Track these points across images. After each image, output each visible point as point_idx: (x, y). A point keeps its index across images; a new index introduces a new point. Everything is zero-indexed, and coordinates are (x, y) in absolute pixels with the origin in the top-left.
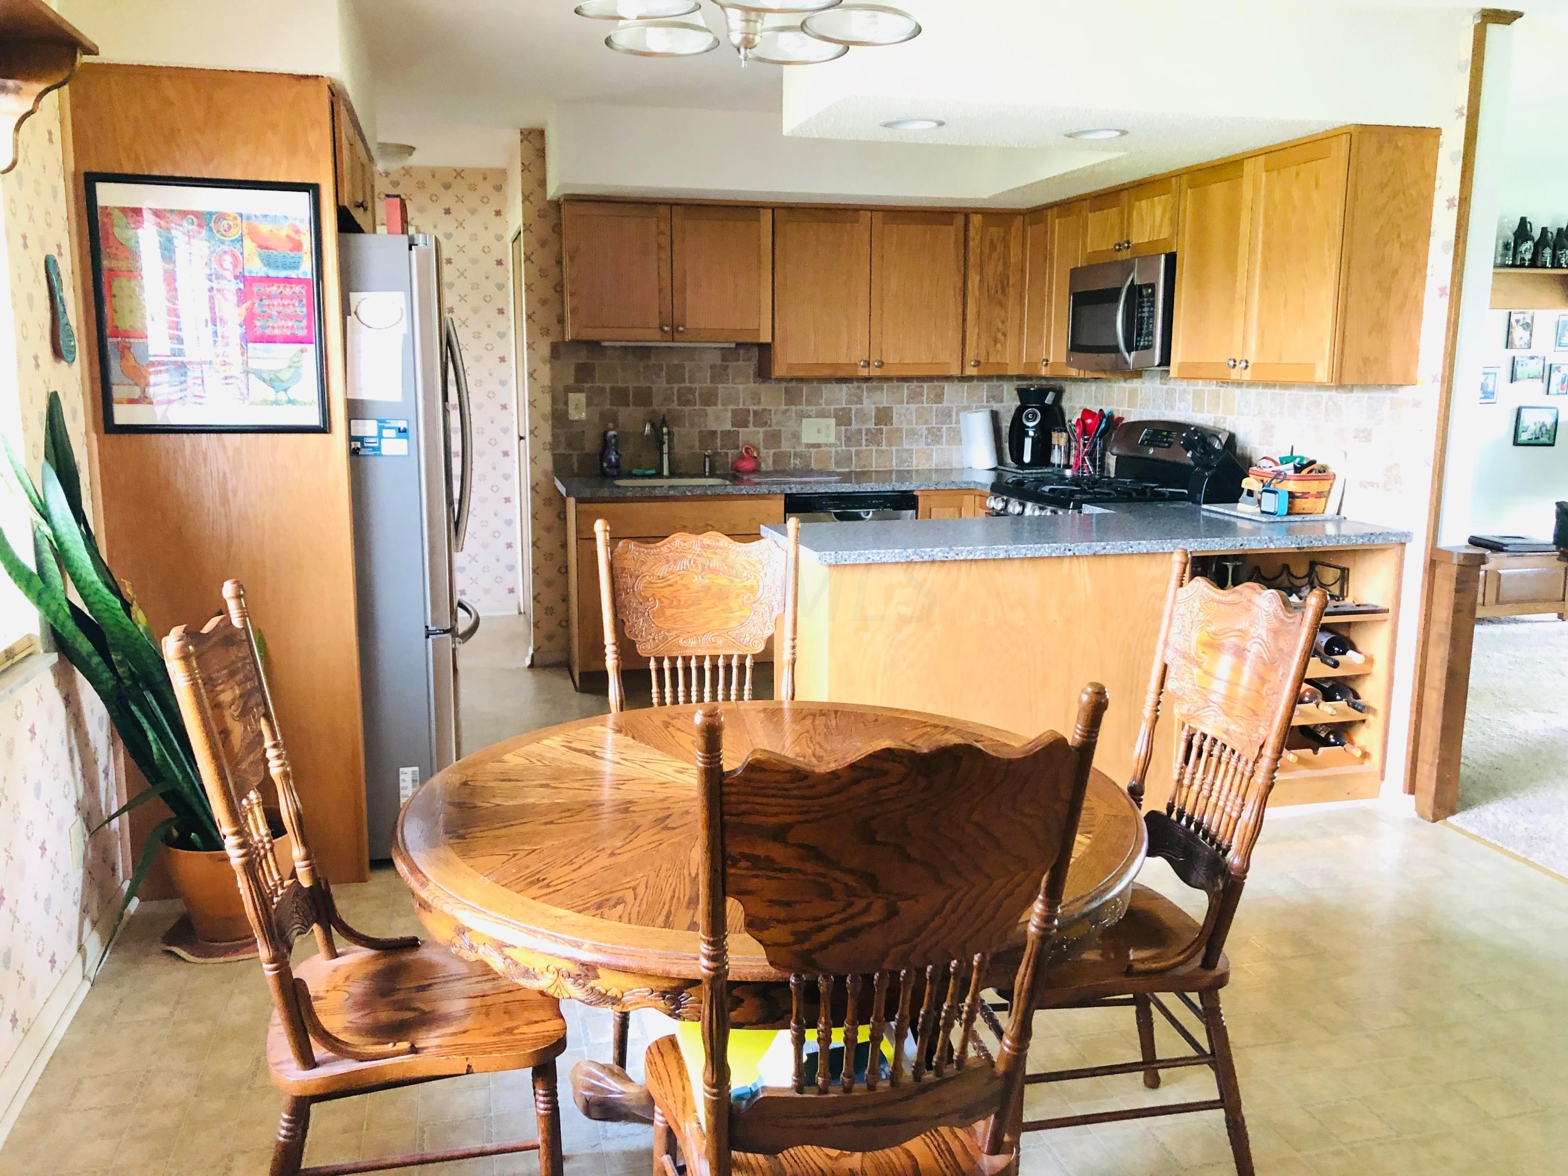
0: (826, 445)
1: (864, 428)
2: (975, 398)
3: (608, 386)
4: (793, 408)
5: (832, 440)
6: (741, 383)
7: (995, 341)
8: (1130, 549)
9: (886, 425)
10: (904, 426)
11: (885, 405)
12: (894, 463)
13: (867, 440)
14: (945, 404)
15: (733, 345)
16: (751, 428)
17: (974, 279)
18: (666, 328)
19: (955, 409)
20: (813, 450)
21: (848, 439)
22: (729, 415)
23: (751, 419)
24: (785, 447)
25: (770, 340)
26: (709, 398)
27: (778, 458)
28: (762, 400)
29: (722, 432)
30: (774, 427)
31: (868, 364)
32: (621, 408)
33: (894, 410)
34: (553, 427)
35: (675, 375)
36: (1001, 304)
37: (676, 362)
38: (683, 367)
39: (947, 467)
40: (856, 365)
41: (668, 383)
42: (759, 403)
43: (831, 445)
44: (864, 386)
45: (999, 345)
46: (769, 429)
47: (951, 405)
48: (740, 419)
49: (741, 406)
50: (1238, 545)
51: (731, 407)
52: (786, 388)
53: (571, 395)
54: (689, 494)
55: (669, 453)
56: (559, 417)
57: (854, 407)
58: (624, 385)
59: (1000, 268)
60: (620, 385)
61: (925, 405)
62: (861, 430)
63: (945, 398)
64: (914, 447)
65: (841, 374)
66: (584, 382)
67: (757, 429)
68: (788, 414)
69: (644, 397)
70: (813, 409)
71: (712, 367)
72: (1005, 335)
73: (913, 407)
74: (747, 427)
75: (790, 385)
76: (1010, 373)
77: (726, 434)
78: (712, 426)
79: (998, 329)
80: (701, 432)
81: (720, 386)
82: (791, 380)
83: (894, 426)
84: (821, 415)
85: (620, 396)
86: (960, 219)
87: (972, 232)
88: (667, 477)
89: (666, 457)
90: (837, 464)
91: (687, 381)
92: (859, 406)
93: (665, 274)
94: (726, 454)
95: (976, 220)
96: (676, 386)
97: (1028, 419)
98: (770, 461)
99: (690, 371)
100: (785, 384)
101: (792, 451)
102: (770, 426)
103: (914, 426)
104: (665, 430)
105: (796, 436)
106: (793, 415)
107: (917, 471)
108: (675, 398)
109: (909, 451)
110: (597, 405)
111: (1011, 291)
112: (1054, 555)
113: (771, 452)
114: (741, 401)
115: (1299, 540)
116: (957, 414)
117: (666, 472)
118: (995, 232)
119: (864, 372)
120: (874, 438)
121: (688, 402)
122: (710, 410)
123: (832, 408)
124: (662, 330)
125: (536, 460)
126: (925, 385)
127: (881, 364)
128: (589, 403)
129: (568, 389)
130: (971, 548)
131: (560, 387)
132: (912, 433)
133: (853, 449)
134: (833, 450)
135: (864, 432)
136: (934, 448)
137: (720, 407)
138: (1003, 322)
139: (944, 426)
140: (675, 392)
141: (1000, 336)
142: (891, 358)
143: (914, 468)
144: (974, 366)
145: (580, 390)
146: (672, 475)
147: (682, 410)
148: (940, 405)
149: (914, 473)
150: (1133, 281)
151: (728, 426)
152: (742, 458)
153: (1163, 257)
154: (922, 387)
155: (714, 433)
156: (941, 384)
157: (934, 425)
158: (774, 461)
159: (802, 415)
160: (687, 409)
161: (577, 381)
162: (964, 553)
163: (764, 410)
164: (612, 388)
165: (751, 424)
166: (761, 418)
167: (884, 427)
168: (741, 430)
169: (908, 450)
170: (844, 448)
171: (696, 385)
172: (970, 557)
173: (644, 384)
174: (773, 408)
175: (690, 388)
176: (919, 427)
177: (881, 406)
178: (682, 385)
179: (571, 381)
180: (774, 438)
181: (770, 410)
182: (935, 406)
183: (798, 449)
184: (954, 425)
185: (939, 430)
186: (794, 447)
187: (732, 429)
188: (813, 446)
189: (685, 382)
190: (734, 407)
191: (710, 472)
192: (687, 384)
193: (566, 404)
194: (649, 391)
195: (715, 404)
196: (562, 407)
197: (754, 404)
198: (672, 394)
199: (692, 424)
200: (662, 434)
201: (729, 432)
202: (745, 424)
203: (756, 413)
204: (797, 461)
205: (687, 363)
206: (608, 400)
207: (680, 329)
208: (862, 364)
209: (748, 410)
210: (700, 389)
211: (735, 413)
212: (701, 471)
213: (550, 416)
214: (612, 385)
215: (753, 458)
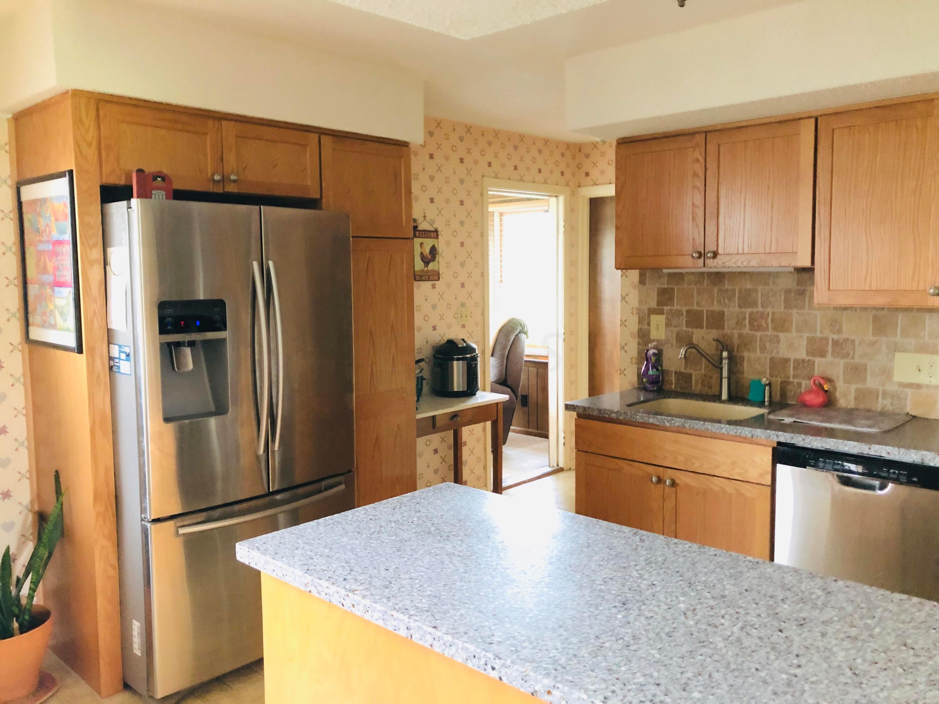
0: (928, 386)
3: (684, 309)
4: (884, 339)
16: (829, 357)
18: (694, 255)
20: (909, 391)
22: (804, 342)
23: (830, 348)
24: (871, 383)
25: (810, 265)
26: (782, 324)
27: (861, 395)
28: (844, 329)
29: (795, 360)
30: (857, 360)
32: (695, 331)
34: (639, 344)
35: (748, 299)
37: (749, 286)
38: (755, 292)
40: (926, 292)
41: (740, 307)
42: (839, 331)
43: (934, 387)
46: (852, 360)
48: (817, 348)
49: (818, 335)
51: (806, 335)
52: (875, 317)
53: (653, 316)
55: (730, 378)
56: (643, 335)
58: (699, 308)
60: (695, 307)
65: (905, 302)
66: (666, 305)
67: (836, 360)
68: (877, 345)
69: (716, 321)
70: (911, 342)
71: (788, 292)
74: (824, 357)
75: (880, 315)
77: (799, 363)
78: (783, 352)
80: (771, 359)
81: (794, 311)
82: (883, 309)
84: (923, 349)
85: (695, 319)
88: (726, 402)
89: (725, 381)
91: (760, 305)
94: (800, 384)
96: (748, 311)
98: (852, 397)
99: (762, 295)
100: (874, 312)
101: (881, 389)
102: (853, 358)
104: (725, 354)
105: (887, 372)
106: (884, 347)
108: (747, 322)
110: (675, 326)
113: (853, 387)
114: (819, 329)
117: (724, 396)
121: (760, 328)
122: (782, 336)
123: (938, 342)
124: (693, 257)
128: (668, 325)
129: (652, 311)
131: (645, 309)
137: (794, 334)
140: (747, 317)
145: (661, 312)
146: (731, 400)
147: (754, 335)
151: (802, 354)
152: (810, 391)
155: (787, 361)
158: (856, 399)
159: (896, 348)
160: (759, 334)
161: (659, 303)
163: (846, 340)
164: (688, 312)
165: (829, 354)
166: (842, 348)
168: (817, 359)
171: (770, 310)
173: (716, 307)
174: (858, 338)
175: (762, 314)
178: (755, 310)
179: (653, 304)
180: (857, 372)
181: (853, 342)
183: (889, 388)
186: (883, 385)
187: (807, 358)
188: (910, 385)
189: (757, 307)
190: (810, 335)
191: (770, 401)
192: (760, 309)
193: (649, 324)
194: (721, 314)
195: (788, 330)
196: (646, 327)
197: (834, 333)
198: (744, 318)
199: (763, 349)
200: (721, 359)
201: (803, 361)
202: (822, 354)
203: (836, 343)
204: (887, 402)
205: (760, 288)
206: (684, 322)
207: (709, 255)
208: (932, 291)
209: (826, 339)
210: (773, 314)
211: (811, 341)
212: (762, 400)
213: (637, 334)
214: (687, 308)
215: (826, 391)
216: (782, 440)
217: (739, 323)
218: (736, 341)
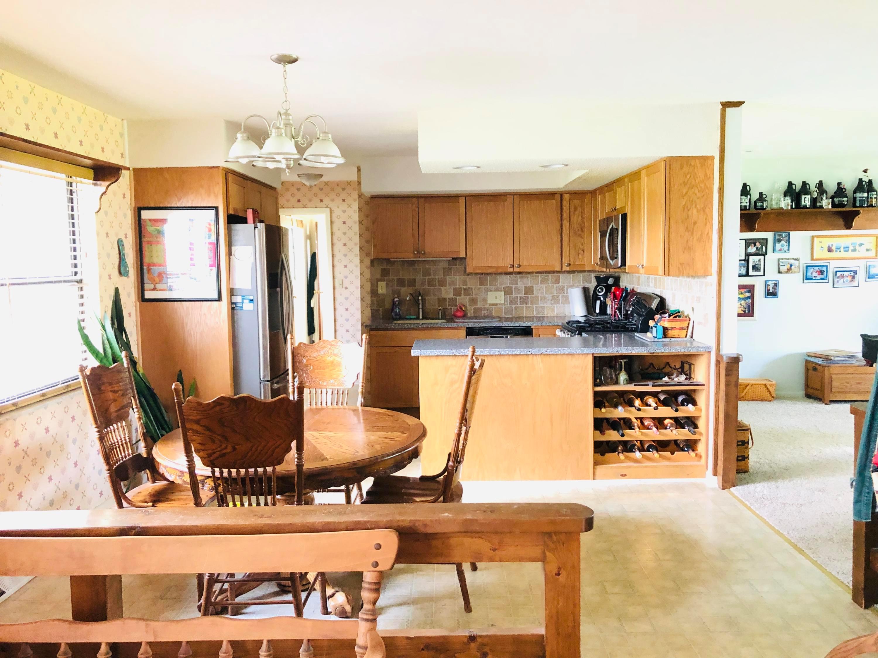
0: (499, 304)
1: (519, 296)
2: (576, 281)
3: (395, 278)
4: (484, 287)
5: (503, 302)
6: (458, 276)
7: (579, 254)
8: (559, 352)
9: (530, 295)
10: (540, 295)
11: (529, 285)
12: (535, 313)
13: (520, 302)
14: (561, 284)
15: (451, 259)
16: (463, 297)
17: (566, 224)
18: (415, 252)
19: (566, 287)
20: (493, 307)
21: (511, 303)
22: (452, 290)
23: (463, 292)
24: (480, 305)
25: (465, 256)
26: (442, 283)
27: (476, 310)
28: (468, 283)
29: (449, 298)
30: (474, 296)
31: (513, 266)
32: (401, 288)
33: (534, 287)
34: (372, 297)
35: (427, 273)
36: (580, 236)
37: (427, 267)
38: (430, 269)
39: (563, 315)
40: (507, 266)
41: (423, 276)
42: (467, 285)
43: (502, 304)
44: (518, 276)
45: (580, 256)
46: (471, 297)
47: (564, 285)
48: (457, 292)
49: (458, 287)
50: (615, 351)
51: (452, 287)
52: (479, 277)
53: (379, 282)
54: (420, 327)
55: (422, 308)
56: (374, 292)
57: (513, 286)
58: (403, 277)
59: (580, 218)
60: (401, 277)
61: (550, 285)
62: (517, 297)
63: (561, 282)
64: (545, 305)
65: (500, 271)
66: (385, 277)
67: (465, 297)
68: (481, 289)
69: (412, 283)
70: (493, 287)
71: (444, 269)
72: (583, 251)
73: (544, 286)
74: (461, 296)
75: (481, 276)
76: (587, 269)
78: (444, 295)
79: (580, 248)
80: (438, 299)
81: (448, 277)
82: (482, 274)
83: (534, 295)
84: (497, 290)
85: (401, 282)
86: (558, 197)
87: (564, 203)
88: (421, 320)
89: (421, 310)
90: (506, 314)
92: (516, 286)
93: (416, 227)
94: (451, 309)
95: (566, 197)
96: (427, 277)
97: (599, 292)
98: (472, 312)
99: (433, 271)
101: (483, 307)
102: (472, 295)
103: (545, 295)
104: (420, 298)
105: (485, 300)
106: (483, 290)
107: (547, 317)
108: (427, 283)
109: (543, 307)
110: (391, 287)
111: (586, 230)
112: (522, 354)
113: (472, 308)
114: (458, 284)
115: (648, 349)
116: (567, 289)
117: (421, 317)
118: (576, 202)
119: (511, 270)
120: (524, 301)
121: (432, 285)
122: (443, 288)
123: (503, 286)
125: (364, 312)
126: (550, 275)
127: (519, 266)
128: (387, 286)
129: (378, 280)
130: (482, 350)
131: (374, 279)
132: (544, 298)
133: (514, 306)
134: (504, 306)
135: (519, 298)
136: (555, 305)
137: (448, 287)
138: (582, 245)
139: (561, 295)
140: (427, 281)
141: (581, 252)
142: (524, 263)
143: (545, 315)
144: (567, 266)
145: (383, 280)
146: (424, 318)
147: (430, 289)
148: (558, 285)
149: (545, 318)
150: (612, 226)
151: (451, 296)
152: (458, 311)
153: (620, 215)
154: (549, 276)
155: (445, 299)
156: (559, 274)
157: (555, 294)
158: (474, 312)
159: (487, 290)
160: (432, 288)
161: (382, 276)
162: (479, 352)
163: (469, 288)
164: (397, 279)
165: (463, 295)
166: (467, 292)
167: (529, 296)
168: (458, 297)
169: (541, 307)
170: (509, 306)
171: (436, 277)
172: (482, 354)
173: (412, 277)
174: (473, 287)
175: (434, 279)
176: (547, 295)
177: (527, 286)
178: (430, 277)
179: (379, 276)
180: (474, 301)
181: (472, 288)
182: (555, 285)
183: (486, 306)
184: (565, 294)
185: (558, 297)
186: (484, 305)
187: (454, 297)
188: (493, 305)
189: (431, 276)
190: (454, 287)
191: (441, 317)
192: (432, 277)
193: (377, 287)
194: (414, 280)
195: (445, 285)
196: (375, 288)
197: (464, 285)
198: (426, 281)
199: (434, 295)
200: (419, 300)
201: (452, 298)
202: (460, 295)
203: (465, 289)
204: (486, 312)
205: (432, 267)
206: (396, 284)
207: (422, 252)
208: (510, 266)
209: (461, 288)
210: (438, 279)
211: (455, 289)
212: (438, 317)
213: (370, 292)
214: (397, 277)
215: (464, 310)
216: (470, 326)
217: (423, 284)
218: (421, 292)
